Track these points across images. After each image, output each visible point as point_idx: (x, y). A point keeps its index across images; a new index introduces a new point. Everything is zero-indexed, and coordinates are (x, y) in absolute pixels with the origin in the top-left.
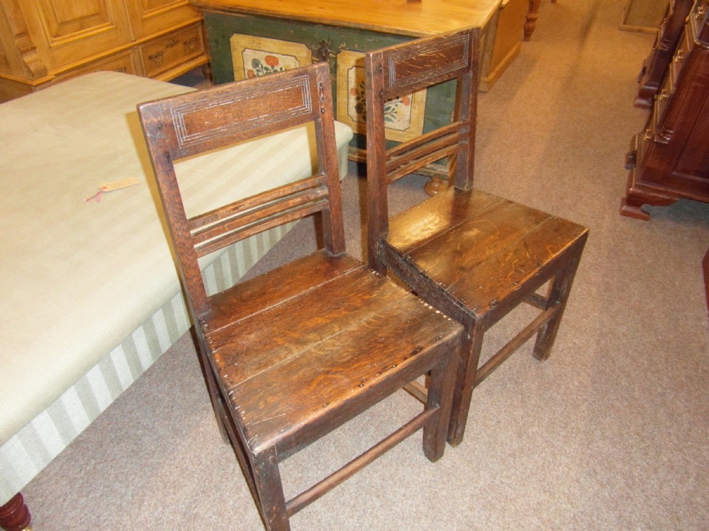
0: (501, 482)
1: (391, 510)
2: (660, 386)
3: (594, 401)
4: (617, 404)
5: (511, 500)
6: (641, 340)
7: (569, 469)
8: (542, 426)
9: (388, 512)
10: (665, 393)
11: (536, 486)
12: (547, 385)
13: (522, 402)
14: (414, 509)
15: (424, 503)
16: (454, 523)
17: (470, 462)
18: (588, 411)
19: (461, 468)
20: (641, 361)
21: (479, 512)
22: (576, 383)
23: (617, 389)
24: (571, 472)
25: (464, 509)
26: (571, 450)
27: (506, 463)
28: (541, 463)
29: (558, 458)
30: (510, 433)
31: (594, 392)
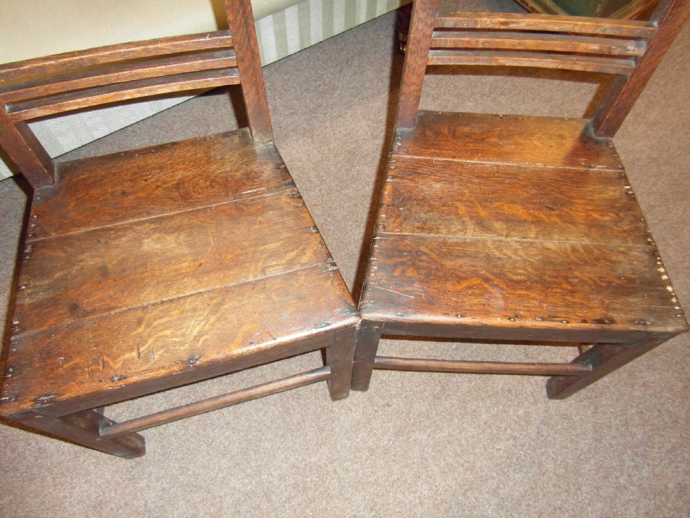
0: (335, 472)
1: (205, 430)
2: (629, 476)
3: (523, 445)
4: (549, 466)
5: (329, 494)
6: (663, 404)
7: (421, 503)
8: (434, 438)
9: (200, 431)
10: (625, 488)
11: (367, 498)
12: (483, 395)
13: (437, 397)
14: (227, 443)
15: (240, 443)
16: (254, 482)
17: (322, 430)
18: (505, 452)
19: (306, 431)
20: (634, 430)
21: (286, 486)
22: (521, 412)
23: (566, 447)
24: (419, 508)
25: (274, 473)
26: (443, 484)
27: (357, 454)
28: (395, 477)
29: (419, 484)
30: (391, 424)
31: (533, 436)
